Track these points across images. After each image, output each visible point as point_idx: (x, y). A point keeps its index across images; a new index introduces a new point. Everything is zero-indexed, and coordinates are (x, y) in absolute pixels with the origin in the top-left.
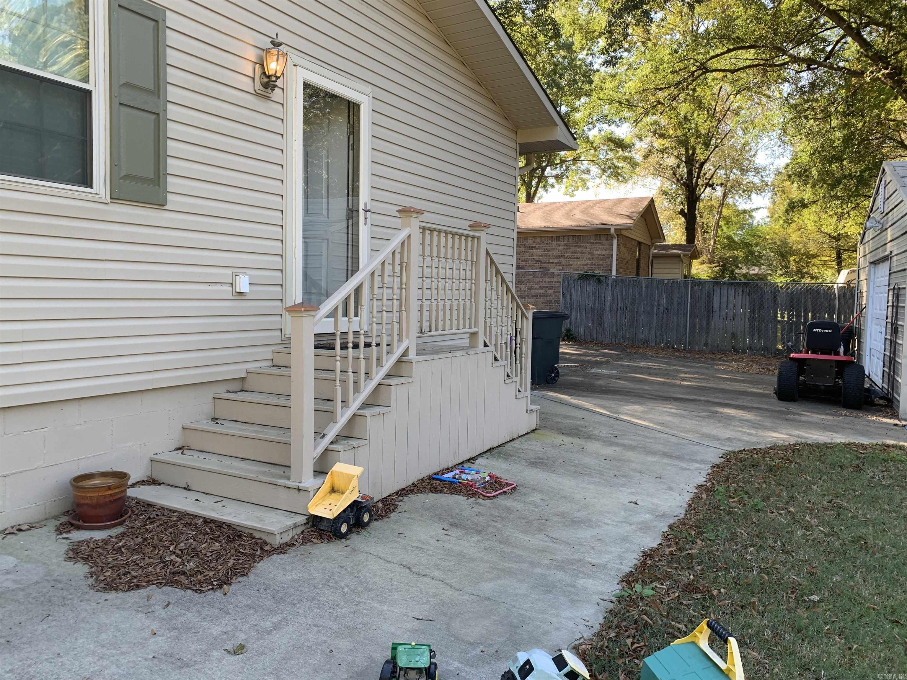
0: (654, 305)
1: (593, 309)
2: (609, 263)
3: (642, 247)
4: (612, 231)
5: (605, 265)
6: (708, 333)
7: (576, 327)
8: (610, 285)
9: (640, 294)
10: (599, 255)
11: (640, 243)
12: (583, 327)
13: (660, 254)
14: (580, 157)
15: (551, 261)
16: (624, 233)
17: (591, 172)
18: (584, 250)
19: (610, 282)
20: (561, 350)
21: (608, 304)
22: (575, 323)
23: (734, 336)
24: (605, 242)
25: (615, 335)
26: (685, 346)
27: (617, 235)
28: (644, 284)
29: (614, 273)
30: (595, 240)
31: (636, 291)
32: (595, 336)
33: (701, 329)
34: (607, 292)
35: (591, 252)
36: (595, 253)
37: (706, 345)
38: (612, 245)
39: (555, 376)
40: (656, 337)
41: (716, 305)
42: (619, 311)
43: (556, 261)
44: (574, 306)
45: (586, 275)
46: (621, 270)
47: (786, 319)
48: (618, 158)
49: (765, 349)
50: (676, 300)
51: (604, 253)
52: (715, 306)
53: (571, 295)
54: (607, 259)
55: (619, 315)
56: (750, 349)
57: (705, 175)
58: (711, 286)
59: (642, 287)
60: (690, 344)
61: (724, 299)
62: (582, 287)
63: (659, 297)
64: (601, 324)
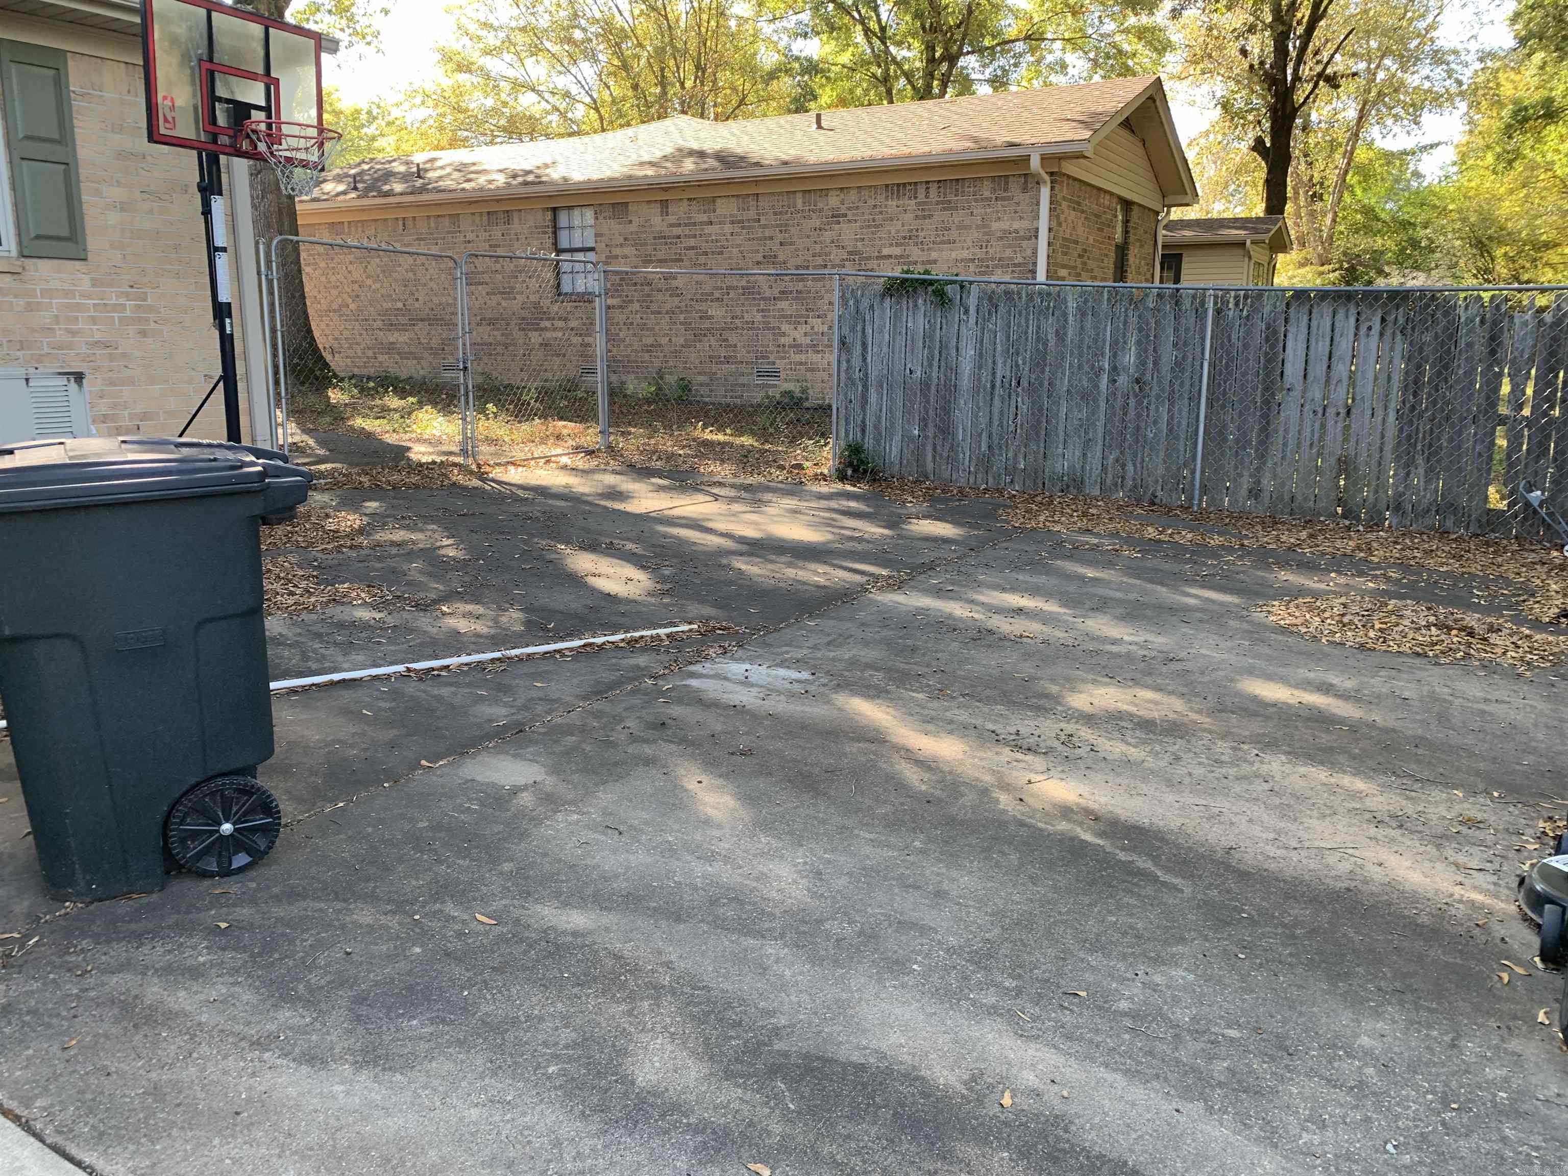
0: (1101, 369)
1: (925, 385)
2: (1029, 252)
3: (1135, 213)
4: (1035, 163)
5: (1019, 260)
6: (1262, 457)
7: (878, 442)
8: (972, 310)
9: (1060, 336)
10: (1004, 231)
11: (1127, 205)
12: (897, 438)
13: (1200, 239)
14: (1043, 33)
15: (886, 252)
16: (1070, 168)
17: (1070, 70)
18: (967, 222)
19: (972, 302)
21: (967, 366)
22: (876, 427)
23: (1345, 465)
24: (1019, 196)
25: (985, 463)
26: (1190, 498)
27: (1052, 174)
29: (1041, 276)
30: (994, 190)
31: (1050, 327)
32: (930, 466)
33: (1242, 443)
34: (964, 329)
35: (984, 225)
36: (995, 226)
37: (1255, 493)
38: (1038, 204)
39: (235, 843)
40: (1104, 468)
41: (1293, 369)
42: (999, 391)
43: (897, 251)
44: (873, 375)
45: (904, 281)
47: (1526, 412)
48: (1127, 31)
49: (1447, 507)
50: (1168, 354)
51: (1016, 225)
52: (1289, 369)
53: (864, 345)
54: (1025, 244)
55: (997, 402)
56: (1398, 508)
57: (1316, 53)
58: (1281, 306)
59: (1065, 315)
60: (1204, 490)
61: (1321, 347)
62: (896, 318)
63: (1114, 344)
64: (946, 430)
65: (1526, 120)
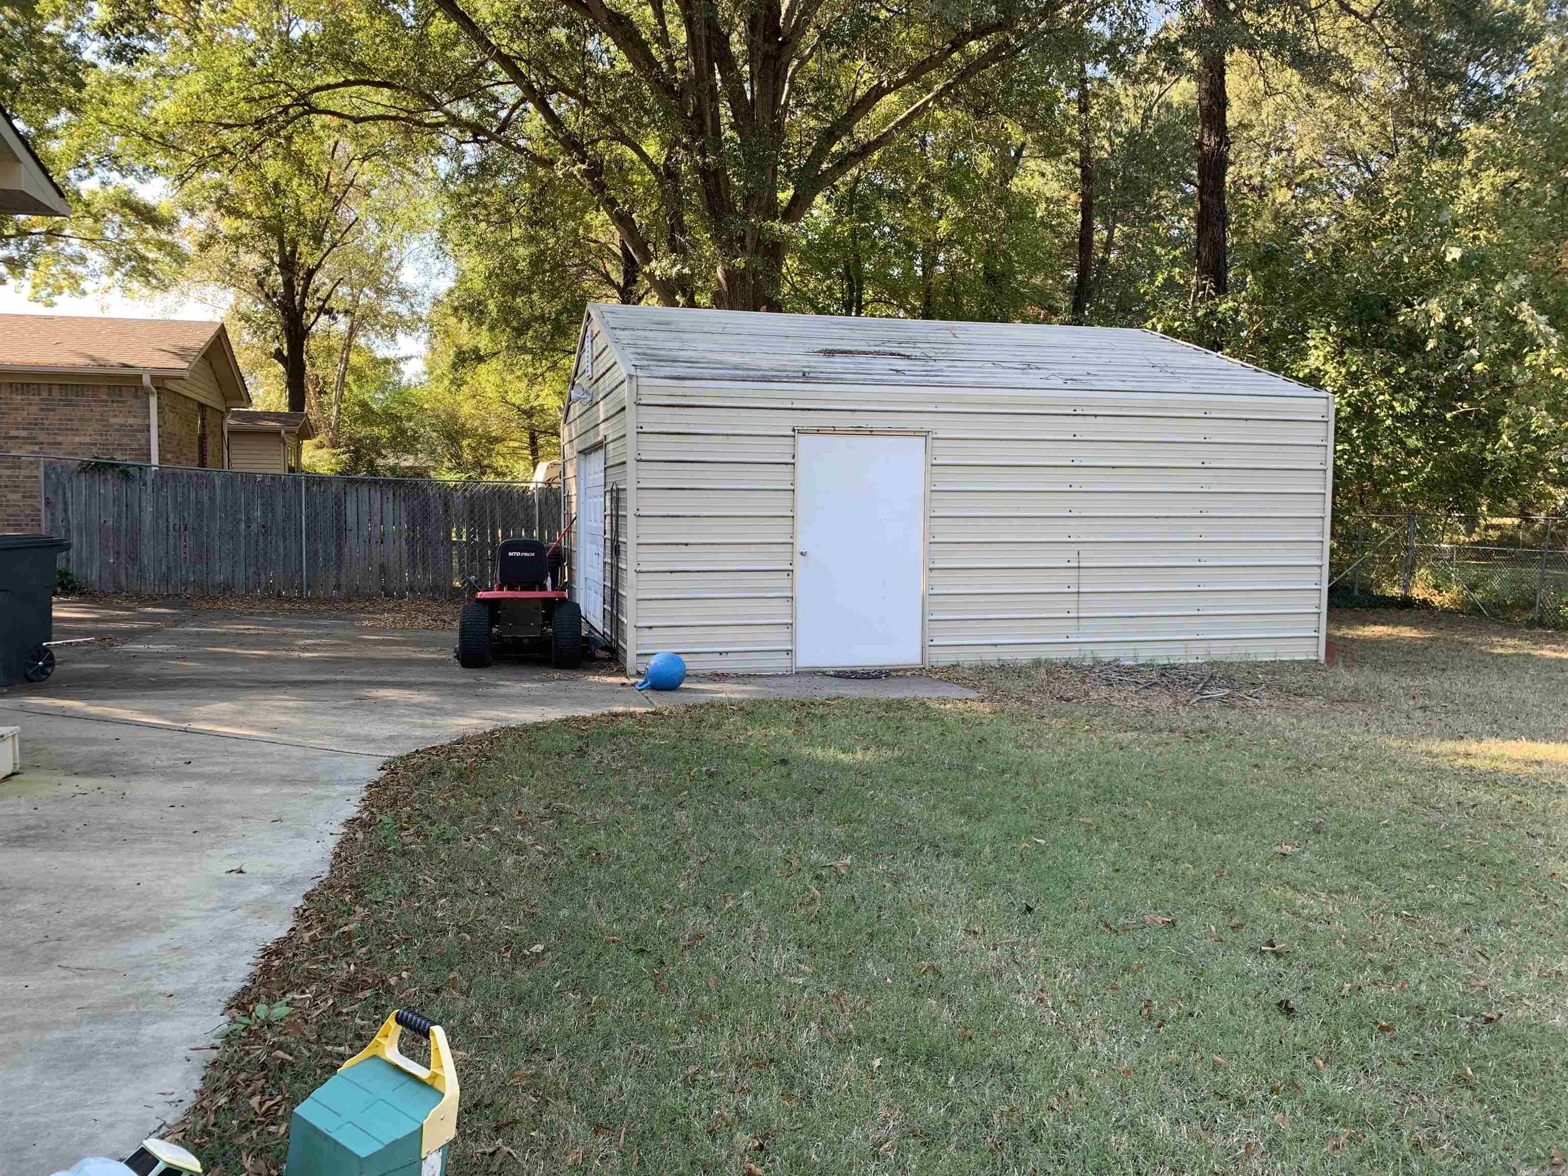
0: (241, 520)
1: (117, 531)
2: (143, 441)
3: (208, 412)
4: (146, 380)
5: (135, 446)
6: (339, 567)
7: (80, 565)
8: (149, 483)
9: (212, 499)
10: (121, 425)
11: (202, 406)
12: (97, 564)
13: (241, 427)
14: (62, 229)
15: (13, 433)
16: (171, 385)
17: (89, 263)
18: (88, 415)
19: (149, 478)
20: (54, 614)
21: (147, 518)
22: (79, 558)
23: (383, 569)
24: (131, 401)
25: (166, 579)
26: (301, 591)
27: (157, 388)
28: (218, 482)
29: (155, 460)
30: (109, 395)
31: (205, 496)
32: (124, 582)
33: (327, 560)
34: (144, 497)
35: (103, 419)
36: (113, 420)
37: (337, 587)
38: (148, 408)
39: (45, 666)
40: (247, 578)
41: (351, 520)
42: (171, 533)
43: (24, 434)
44: (74, 523)
45: (97, 464)
46: (169, 456)
47: (464, 539)
48: (146, 242)
49: (435, 588)
50: (280, 510)
51: (131, 421)
52: (349, 519)
53: (65, 503)
54: (139, 435)
55: (171, 541)
56: (412, 590)
57: (317, 291)
58: (341, 485)
59: (214, 487)
60: (309, 587)
61: (365, 508)
62: (90, 487)
63: (247, 504)
64: (135, 558)
65: (464, 361)
